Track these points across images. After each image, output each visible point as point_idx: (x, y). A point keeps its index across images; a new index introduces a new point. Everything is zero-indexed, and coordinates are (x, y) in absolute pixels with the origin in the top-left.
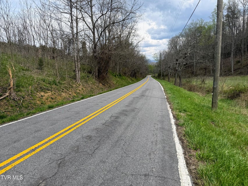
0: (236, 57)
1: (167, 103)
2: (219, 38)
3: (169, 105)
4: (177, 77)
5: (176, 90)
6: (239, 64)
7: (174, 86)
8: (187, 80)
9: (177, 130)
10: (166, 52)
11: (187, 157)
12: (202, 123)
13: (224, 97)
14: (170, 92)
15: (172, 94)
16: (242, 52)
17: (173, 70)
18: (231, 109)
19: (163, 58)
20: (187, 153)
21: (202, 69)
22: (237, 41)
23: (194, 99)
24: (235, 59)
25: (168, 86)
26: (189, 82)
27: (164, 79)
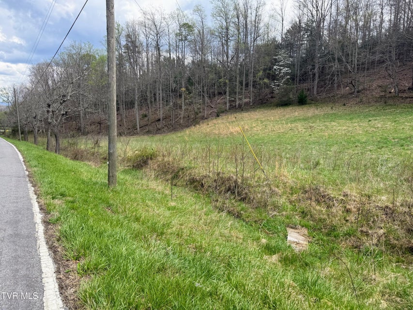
0: (141, 109)
1: (30, 185)
2: (113, 77)
3: (33, 188)
4: (51, 136)
5: (49, 160)
6: (146, 119)
7: (46, 151)
8: (70, 141)
9: (46, 232)
10: (26, 88)
11: (61, 277)
12: (92, 211)
13: (128, 166)
14: (36, 163)
15: (40, 166)
16: (149, 102)
17: (43, 122)
18: (137, 183)
19: (21, 99)
20: (61, 269)
21: (94, 123)
22: (141, 85)
23: (81, 172)
24: (140, 112)
25: (34, 152)
26: (74, 144)
27: (25, 139)
